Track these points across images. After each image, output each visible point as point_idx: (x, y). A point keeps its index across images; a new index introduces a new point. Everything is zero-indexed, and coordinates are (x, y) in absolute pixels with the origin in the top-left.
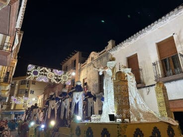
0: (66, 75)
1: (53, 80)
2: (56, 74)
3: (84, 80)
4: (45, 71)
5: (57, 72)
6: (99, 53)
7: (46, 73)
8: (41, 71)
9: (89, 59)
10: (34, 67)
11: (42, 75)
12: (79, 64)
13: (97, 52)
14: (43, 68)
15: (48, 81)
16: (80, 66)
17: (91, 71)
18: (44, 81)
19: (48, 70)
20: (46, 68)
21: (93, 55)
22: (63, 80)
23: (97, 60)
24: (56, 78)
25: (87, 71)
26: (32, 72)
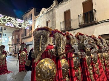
0: (26, 23)
1: (17, 26)
2: (19, 22)
3: (37, 26)
4: (11, 20)
5: (19, 21)
6: (48, 9)
7: (12, 21)
8: (8, 19)
9: (40, 13)
10: (3, 16)
11: (9, 22)
12: (34, 16)
13: (46, 8)
14: (10, 17)
15: (13, 26)
16: (35, 17)
17: (42, 21)
18: (11, 26)
19: (13, 19)
20: (11, 18)
21: (44, 10)
22: (23, 26)
23: (46, 14)
24: (19, 24)
25: (40, 21)
26: (2, 19)
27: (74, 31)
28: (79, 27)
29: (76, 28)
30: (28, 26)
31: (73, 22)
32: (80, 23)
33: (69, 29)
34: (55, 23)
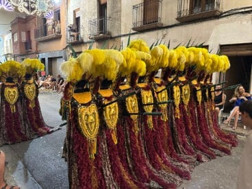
27: (165, 31)
28: (177, 22)
29: (170, 24)
30: (51, 8)
31: (164, 8)
32: (180, 13)
33: (153, 25)
34: (119, 5)
